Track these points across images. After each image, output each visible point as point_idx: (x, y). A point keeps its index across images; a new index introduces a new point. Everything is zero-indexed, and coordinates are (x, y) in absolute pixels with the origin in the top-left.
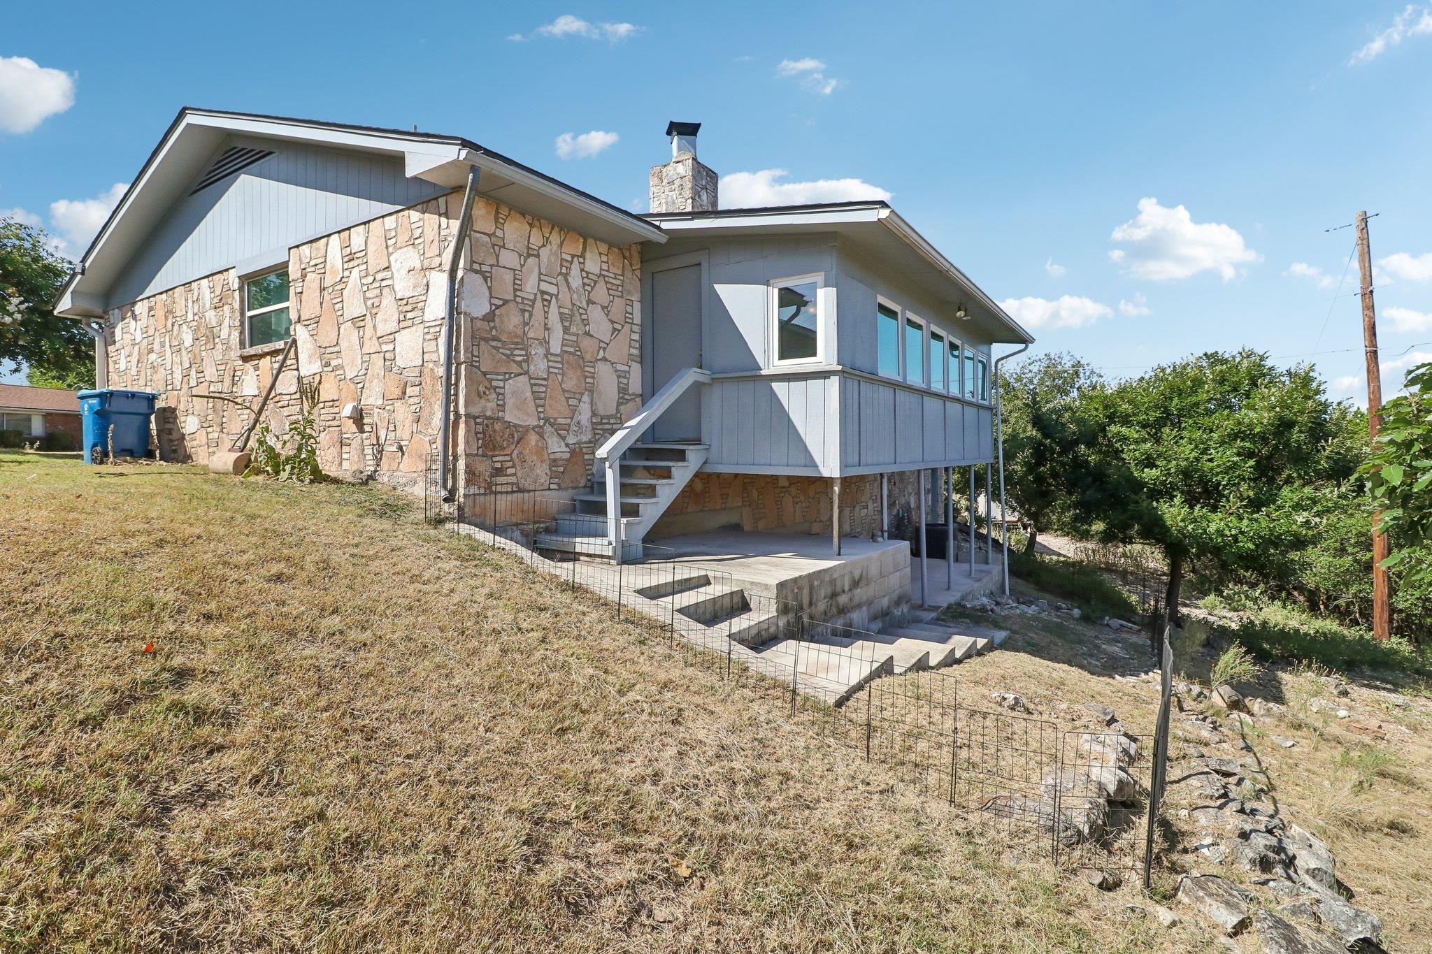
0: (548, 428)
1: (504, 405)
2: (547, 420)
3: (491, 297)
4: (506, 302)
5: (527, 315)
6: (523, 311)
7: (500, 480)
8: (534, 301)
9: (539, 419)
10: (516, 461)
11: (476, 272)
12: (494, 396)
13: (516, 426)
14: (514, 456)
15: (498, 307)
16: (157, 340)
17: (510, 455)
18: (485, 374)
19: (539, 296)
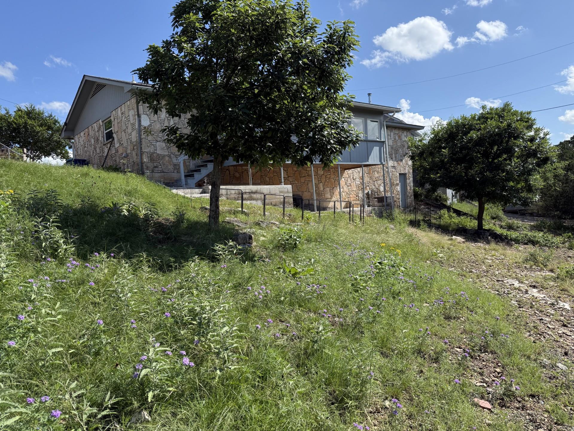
0: (172, 156)
1: (156, 149)
2: (172, 153)
3: (150, 120)
4: (155, 121)
5: (162, 124)
6: (161, 123)
7: (157, 169)
8: (164, 120)
9: (169, 152)
10: (162, 165)
11: (145, 114)
12: (153, 147)
13: (160, 154)
14: (161, 163)
15: (152, 123)
16: (87, 143)
17: (159, 162)
18: (149, 141)
19: (166, 118)
